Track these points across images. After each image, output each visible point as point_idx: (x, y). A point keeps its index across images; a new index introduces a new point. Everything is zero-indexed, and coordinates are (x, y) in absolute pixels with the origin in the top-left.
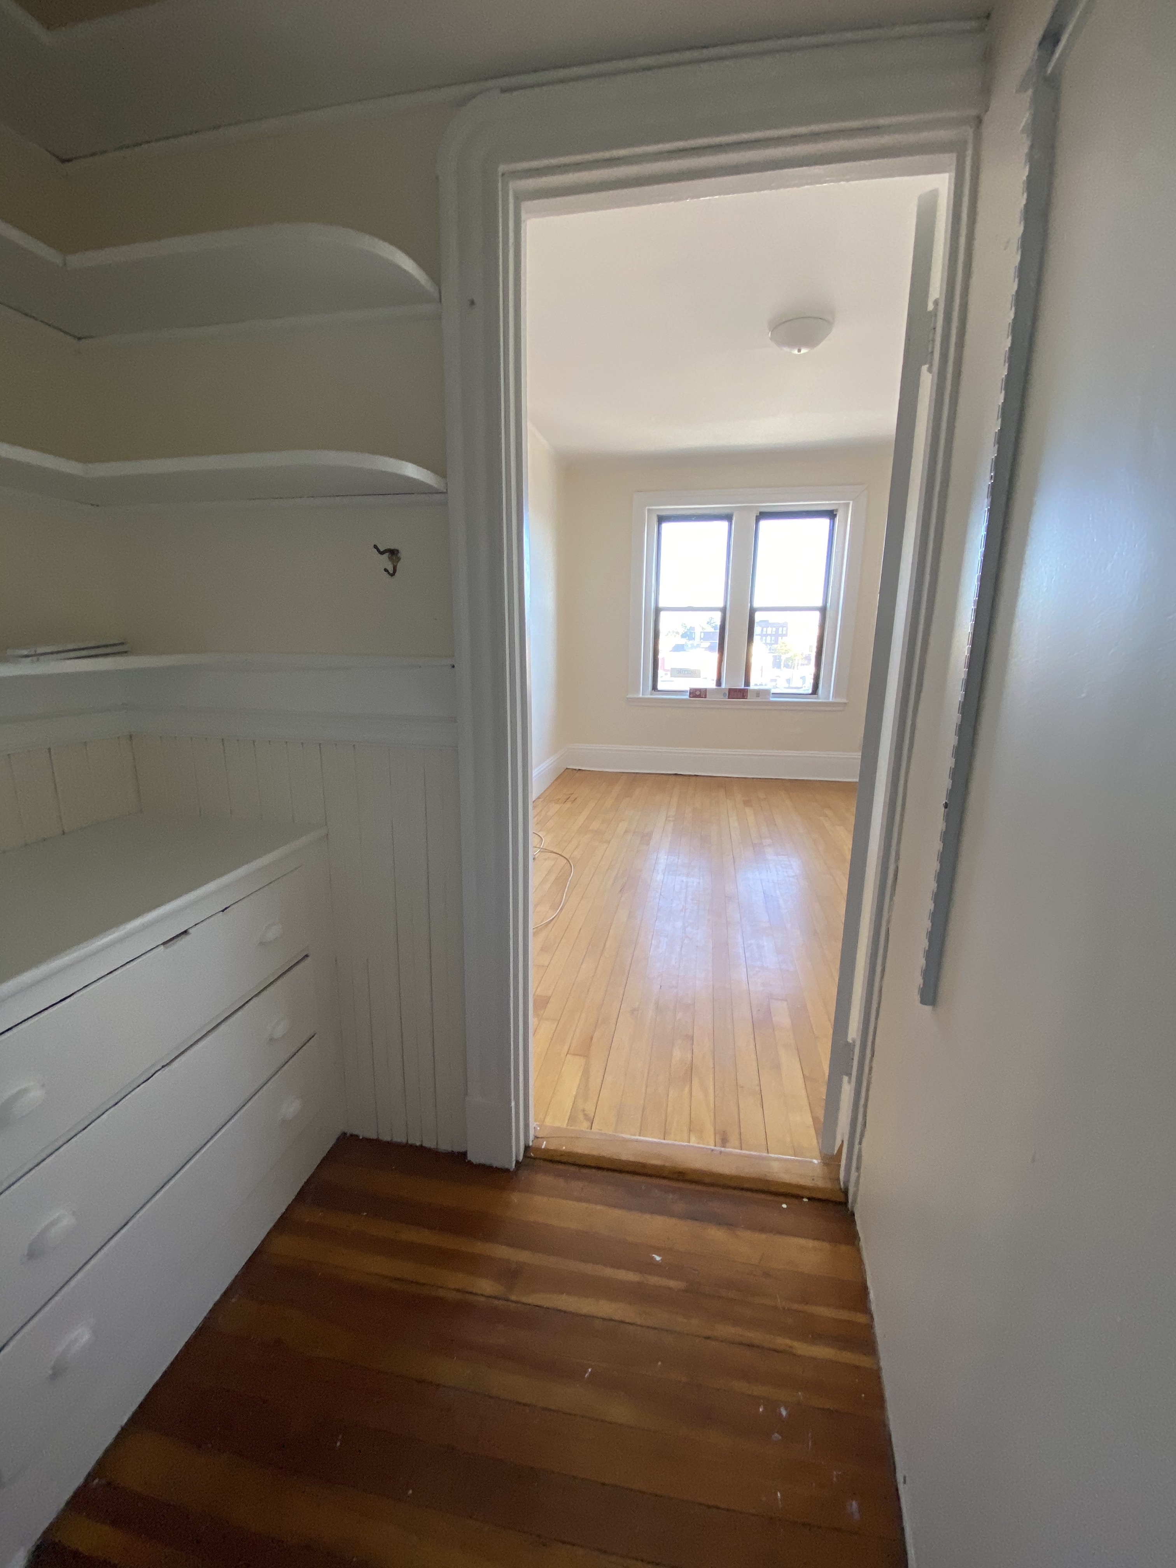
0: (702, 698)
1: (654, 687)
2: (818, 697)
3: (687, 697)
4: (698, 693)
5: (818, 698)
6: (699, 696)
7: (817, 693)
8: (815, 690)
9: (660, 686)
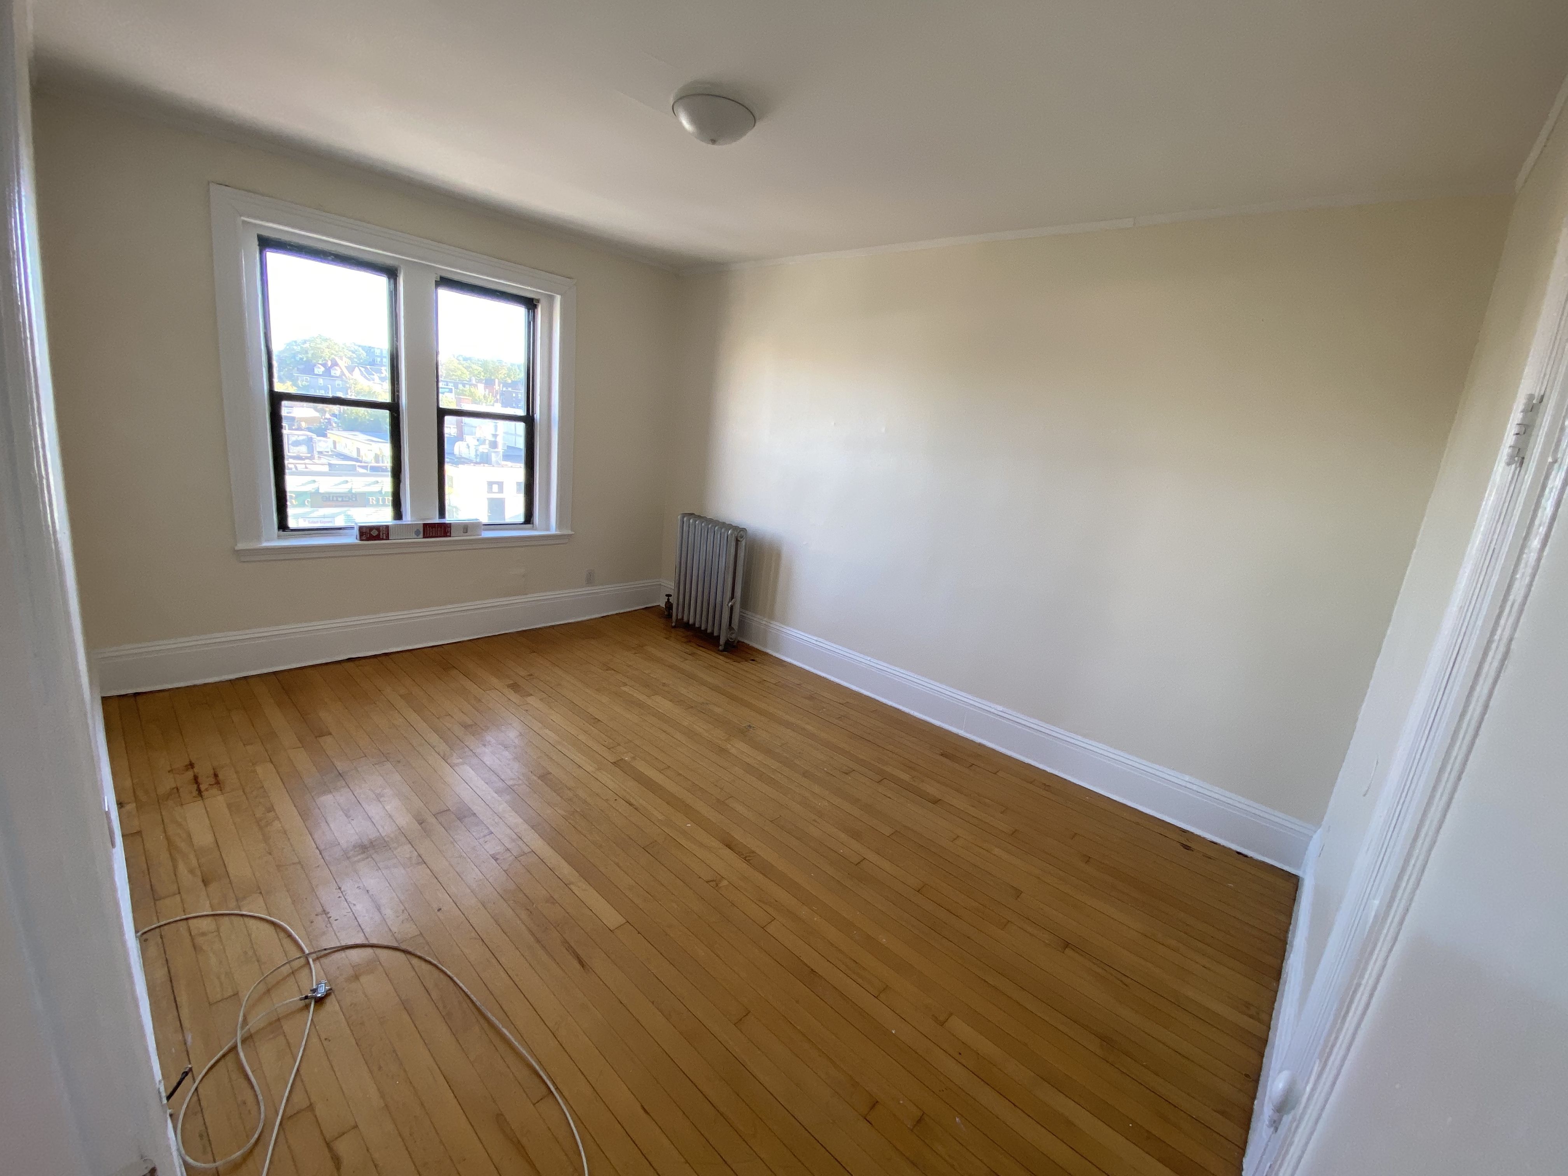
0: (383, 539)
1: (283, 525)
2: (533, 527)
3: (352, 539)
4: (374, 533)
5: (533, 529)
6: (377, 538)
7: (531, 522)
8: (529, 518)
9: (292, 523)
